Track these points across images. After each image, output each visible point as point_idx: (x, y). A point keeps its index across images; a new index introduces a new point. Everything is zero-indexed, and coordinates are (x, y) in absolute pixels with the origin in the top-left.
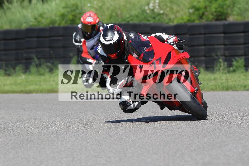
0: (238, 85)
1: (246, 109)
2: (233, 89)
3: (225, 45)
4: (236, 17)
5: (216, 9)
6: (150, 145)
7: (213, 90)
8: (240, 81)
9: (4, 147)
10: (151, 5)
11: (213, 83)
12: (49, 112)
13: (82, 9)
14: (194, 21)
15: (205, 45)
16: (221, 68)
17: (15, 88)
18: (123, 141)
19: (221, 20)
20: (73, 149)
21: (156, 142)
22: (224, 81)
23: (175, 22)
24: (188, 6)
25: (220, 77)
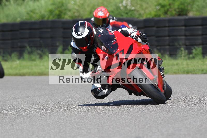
0: (197, 69)
1: (203, 89)
2: (193, 73)
3: (186, 36)
4: (195, 13)
5: (179, 6)
6: (124, 119)
7: (175, 73)
8: (198, 66)
10: (124, 3)
11: (176, 67)
12: (39, 92)
13: (66, 5)
14: (160, 16)
15: (169, 36)
16: (183, 55)
17: (11, 71)
19: (183, 15)
20: (60, 122)
22: (185, 66)
23: (145, 17)
24: (155, 4)
25: (182, 63)
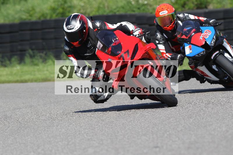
4: (216, 5)
9: (3, 133)
17: (11, 78)
18: (114, 125)
21: (144, 124)
